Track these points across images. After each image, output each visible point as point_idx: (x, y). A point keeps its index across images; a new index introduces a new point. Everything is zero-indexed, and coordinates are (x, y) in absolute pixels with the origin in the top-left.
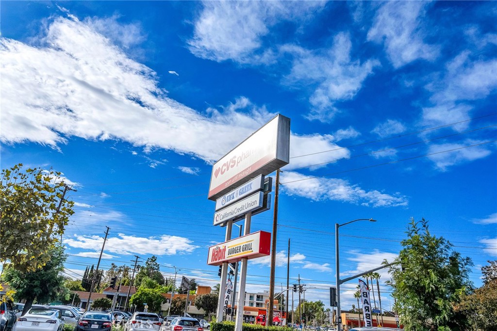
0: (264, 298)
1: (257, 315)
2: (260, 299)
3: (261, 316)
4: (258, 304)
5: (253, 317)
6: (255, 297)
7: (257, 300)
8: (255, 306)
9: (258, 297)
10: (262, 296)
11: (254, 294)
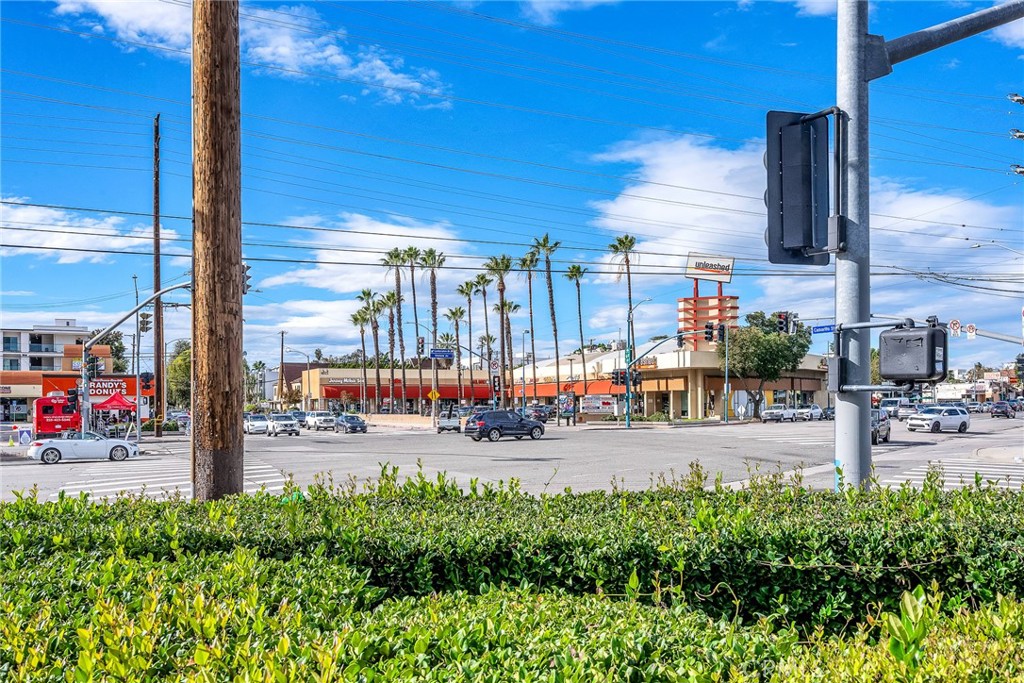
0: (56, 341)
1: (40, 395)
2: (44, 346)
3: (57, 396)
4: (36, 362)
5: (23, 401)
6: (25, 344)
7: (31, 350)
8: (25, 366)
9: (36, 340)
10: (51, 338)
11: (19, 332)
